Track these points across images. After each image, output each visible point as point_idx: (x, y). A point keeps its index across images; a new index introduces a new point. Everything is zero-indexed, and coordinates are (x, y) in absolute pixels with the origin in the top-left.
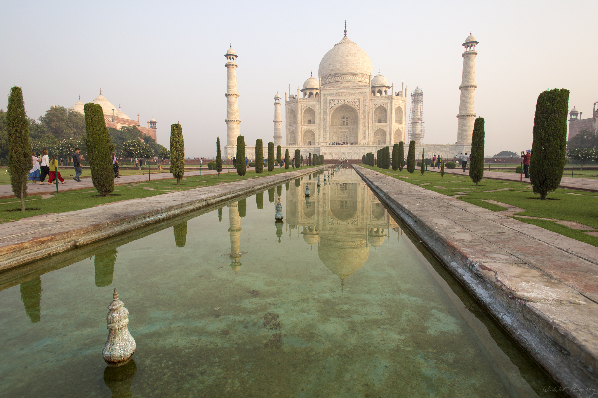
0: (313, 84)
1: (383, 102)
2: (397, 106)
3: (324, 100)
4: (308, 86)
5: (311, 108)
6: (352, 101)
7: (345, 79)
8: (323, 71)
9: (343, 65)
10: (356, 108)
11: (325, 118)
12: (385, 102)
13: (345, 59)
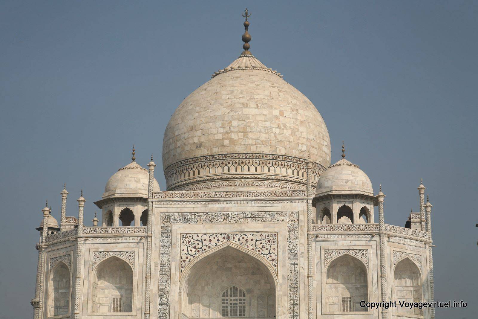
0: (133, 185)
1: (353, 243)
2: (399, 259)
3: (163, 233)
4: (118, 191)
5: (121, 257)
6: (254, 238)
7: (239, 171)
8: (172, 146)
10: (267, 261)
11: (163, 294)
12: (361, 244)
13: (237, 113)
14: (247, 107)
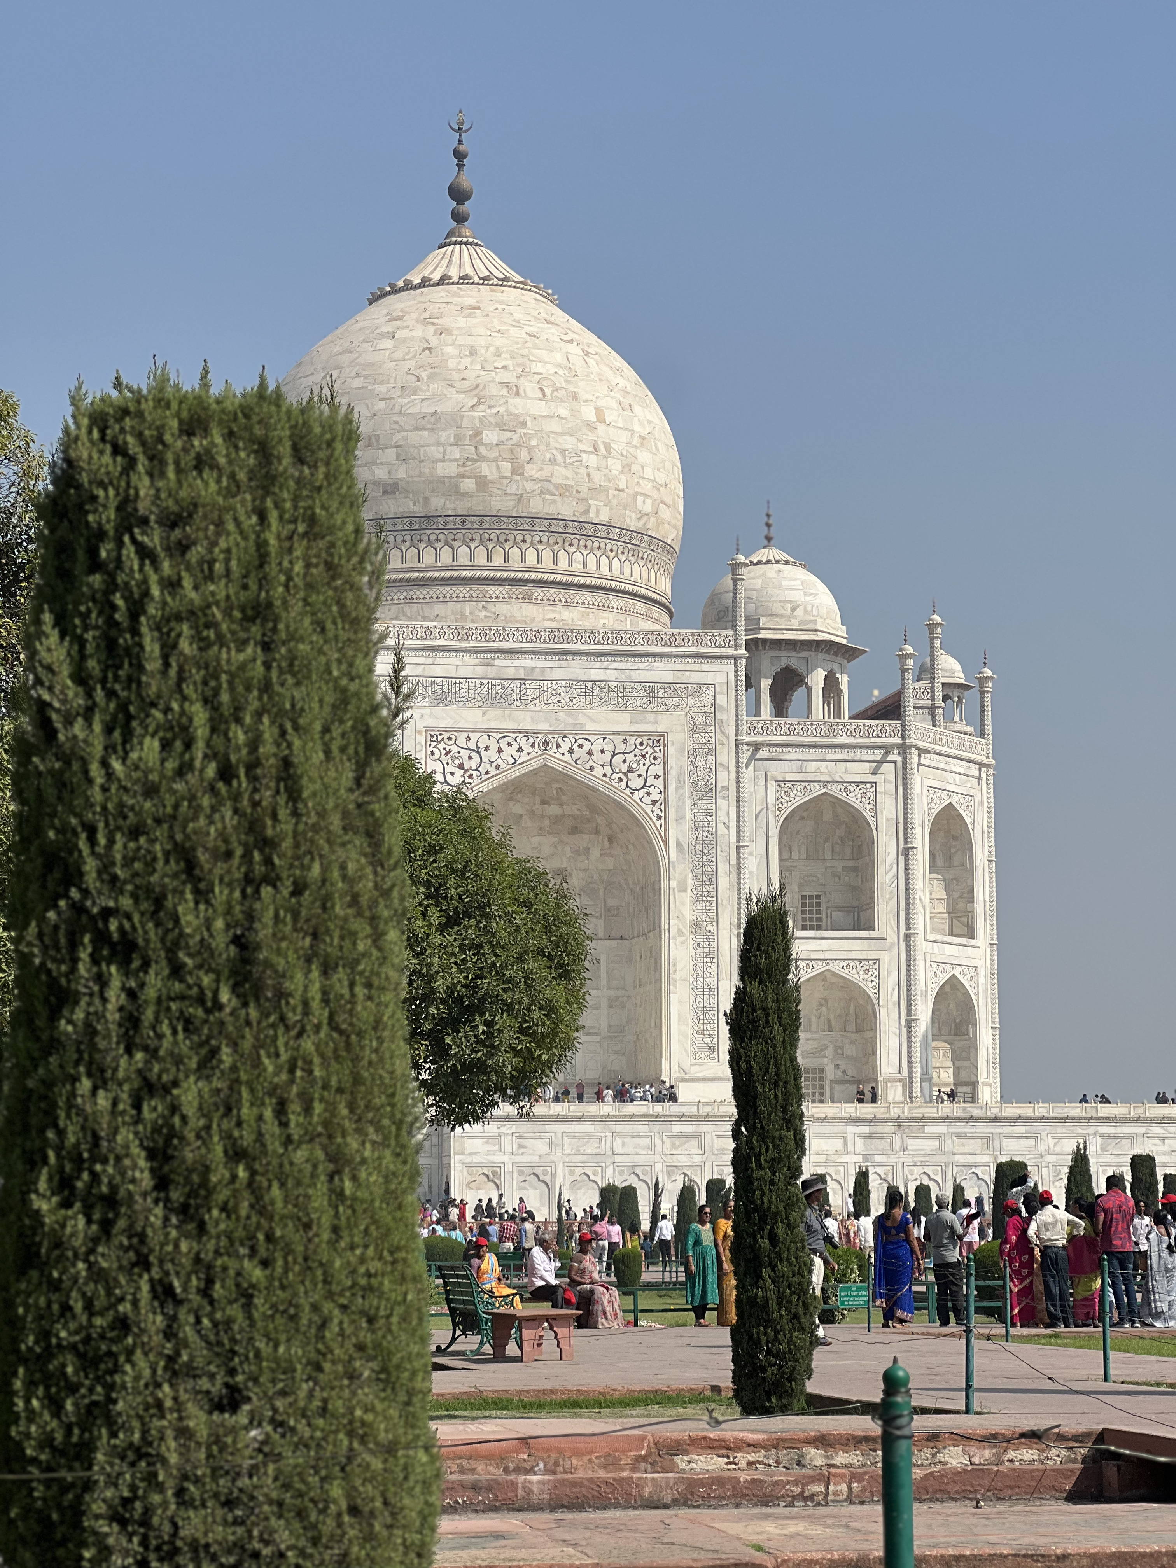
1: (842, 766)
2: (938, 806)
6: (609, 748)
7: (498, 560)
9: (481, 459)
10: (639, 806)
12: (859, 770)
13: (494, 411)
14: (517, 394)
